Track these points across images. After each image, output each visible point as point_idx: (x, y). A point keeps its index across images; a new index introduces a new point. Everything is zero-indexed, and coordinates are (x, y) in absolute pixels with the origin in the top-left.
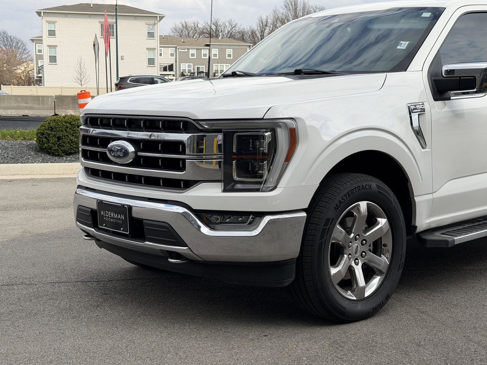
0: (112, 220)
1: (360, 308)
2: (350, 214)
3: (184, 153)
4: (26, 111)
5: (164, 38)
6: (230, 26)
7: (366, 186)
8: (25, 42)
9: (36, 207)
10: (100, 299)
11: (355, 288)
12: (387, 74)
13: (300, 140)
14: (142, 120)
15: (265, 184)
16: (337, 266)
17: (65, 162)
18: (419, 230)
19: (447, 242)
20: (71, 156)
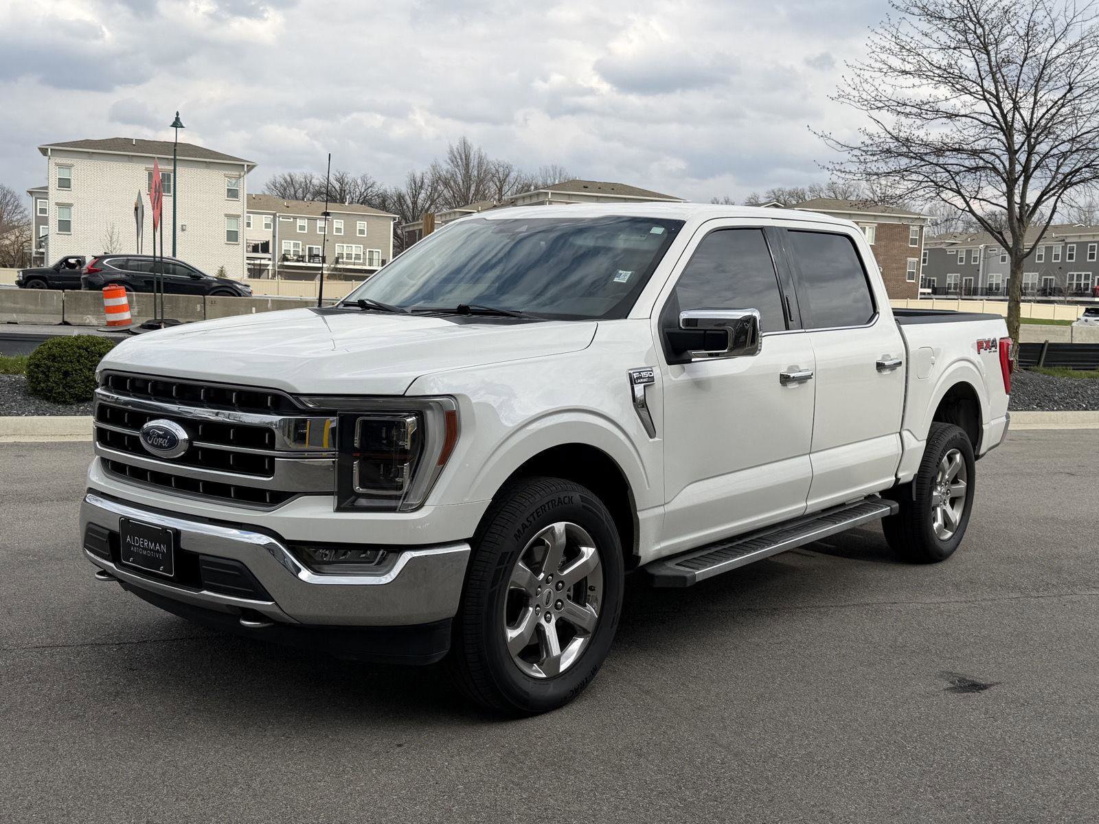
0: (145, 553)
1: (552, 690)
2: (539, 542)
3: (271, 446)
4: (14, 315)
5: (254, 198)
6: (364, 186)
7: (564, 499)
8: (17, 194)
9: (20, 498)
10: (122, 680)
11: (545, 660)
12: (599, 322)
13: (464, 430)
14: (202, 387)
15: (406, 500)
16: (518, 627)
17: (75, 415)
18: (643, 561)
19: (684, 579)
20: (86, 404)
